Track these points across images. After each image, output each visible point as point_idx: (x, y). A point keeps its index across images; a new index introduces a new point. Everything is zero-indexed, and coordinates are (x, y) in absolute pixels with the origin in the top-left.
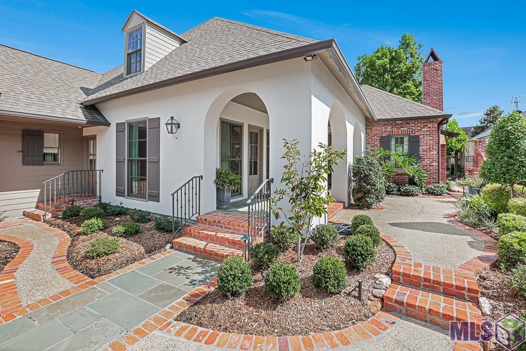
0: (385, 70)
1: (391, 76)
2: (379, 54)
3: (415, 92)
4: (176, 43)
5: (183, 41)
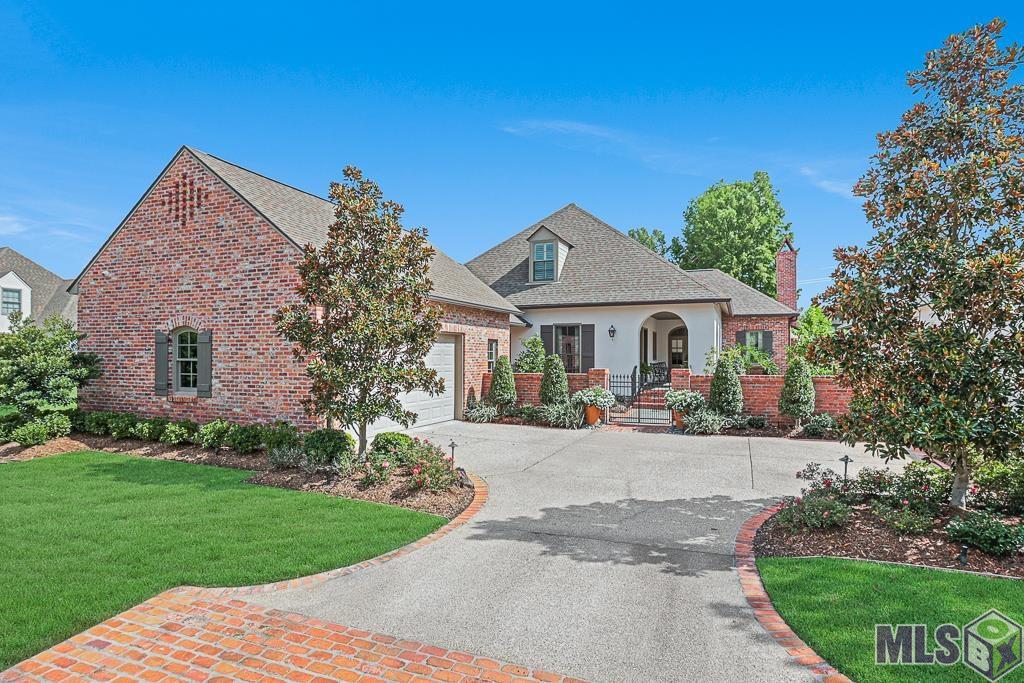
0: (731, 227)
1: (739, 234)
2: (721, 200)
3: (770, 258)
4: (566, 249)
5: (571, 247)
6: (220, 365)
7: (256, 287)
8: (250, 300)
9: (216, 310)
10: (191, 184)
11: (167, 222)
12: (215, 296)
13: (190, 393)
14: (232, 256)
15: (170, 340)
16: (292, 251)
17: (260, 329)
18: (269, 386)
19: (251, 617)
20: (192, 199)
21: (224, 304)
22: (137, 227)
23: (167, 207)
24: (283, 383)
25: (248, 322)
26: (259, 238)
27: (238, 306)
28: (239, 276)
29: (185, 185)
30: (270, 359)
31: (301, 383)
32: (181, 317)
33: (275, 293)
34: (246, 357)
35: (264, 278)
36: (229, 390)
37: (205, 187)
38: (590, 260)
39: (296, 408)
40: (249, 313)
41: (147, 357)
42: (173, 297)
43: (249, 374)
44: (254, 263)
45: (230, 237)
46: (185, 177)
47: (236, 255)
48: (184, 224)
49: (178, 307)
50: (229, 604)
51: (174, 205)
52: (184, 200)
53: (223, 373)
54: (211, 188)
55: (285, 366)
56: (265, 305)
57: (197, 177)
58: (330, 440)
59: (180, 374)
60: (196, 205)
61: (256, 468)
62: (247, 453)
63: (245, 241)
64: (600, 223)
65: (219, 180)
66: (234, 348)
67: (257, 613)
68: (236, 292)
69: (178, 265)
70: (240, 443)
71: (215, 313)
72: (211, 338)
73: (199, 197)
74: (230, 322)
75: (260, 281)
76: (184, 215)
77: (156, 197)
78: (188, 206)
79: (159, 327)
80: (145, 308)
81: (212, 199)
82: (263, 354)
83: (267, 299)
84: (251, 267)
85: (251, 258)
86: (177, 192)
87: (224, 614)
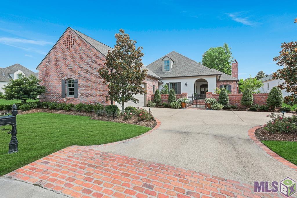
0: (216, 58)
1: (219, 60)
4: (173, 62)
5: (174, 62)
6: (80, 89)
7: (90, 67)
8: (89, 70)
9: (79, 73)
10: (71, 38)
11: (64, 49)
12: (79, 70)
13: (72, 97)
14: (84, 58)
15: (66, 82)
16: (101, 56)
17: (92, 78)
18: (95, 94)
19: (96, 154)
20: (71, 42)
21: (82, 72)
22: (56, 51)
23: (64, 45)
24: (99, 93)
25: (88, 76)
26: (91, 53)
27: (86, 72)
28: (86, 63)
29: (69, 38)
30: (95, 86)
31: (104, 93)
32: (69, 76)
33: (96, 68)
34: (88, 86)
35: (93, 64)
36: (83, 96)
37: (75, 39)
38: (179, 65)
39: (102, 100)
40: (89, 74)
41: (59, 87)
42: (67, 70)
43: (89, 91)
44: (90, 60)
45: (83, 53)
46: (69, 36)
47: (85, 58)
48: (69, 49)
49: (68, 73)
50: (89, 150)
51: (66, 44)
52: (69, 43)
53: (81, 91)
54: (77, 39)
55: (99, 88)
56: (93, 71)
57: (73, 36)
58: (113, 108)
59: (69, 92)
60: (73, 44)
61: (91, 116)
62: (88, 112)
63: (87, 53)
64: (182, 56)
65: (79, 36)
66: (84, 84)
67: (98, 153)
68: (85, 68)
69: (68, 61)
70: (87, 109)
71: (79, 74)
72: (78, 81)
73: (74, 42)
74: (83, 77)
75: (92, 65)
76: (69, 47)
77: (61, 42)
78: (70, 44)
79: (63, 79)
80: (59, 74)
81: (77, 42)
82: (93, 85)
83: (94, 70)
84: (89, 61)
85: (89, 59)
86: (67, 41)
87: (87, 153)
